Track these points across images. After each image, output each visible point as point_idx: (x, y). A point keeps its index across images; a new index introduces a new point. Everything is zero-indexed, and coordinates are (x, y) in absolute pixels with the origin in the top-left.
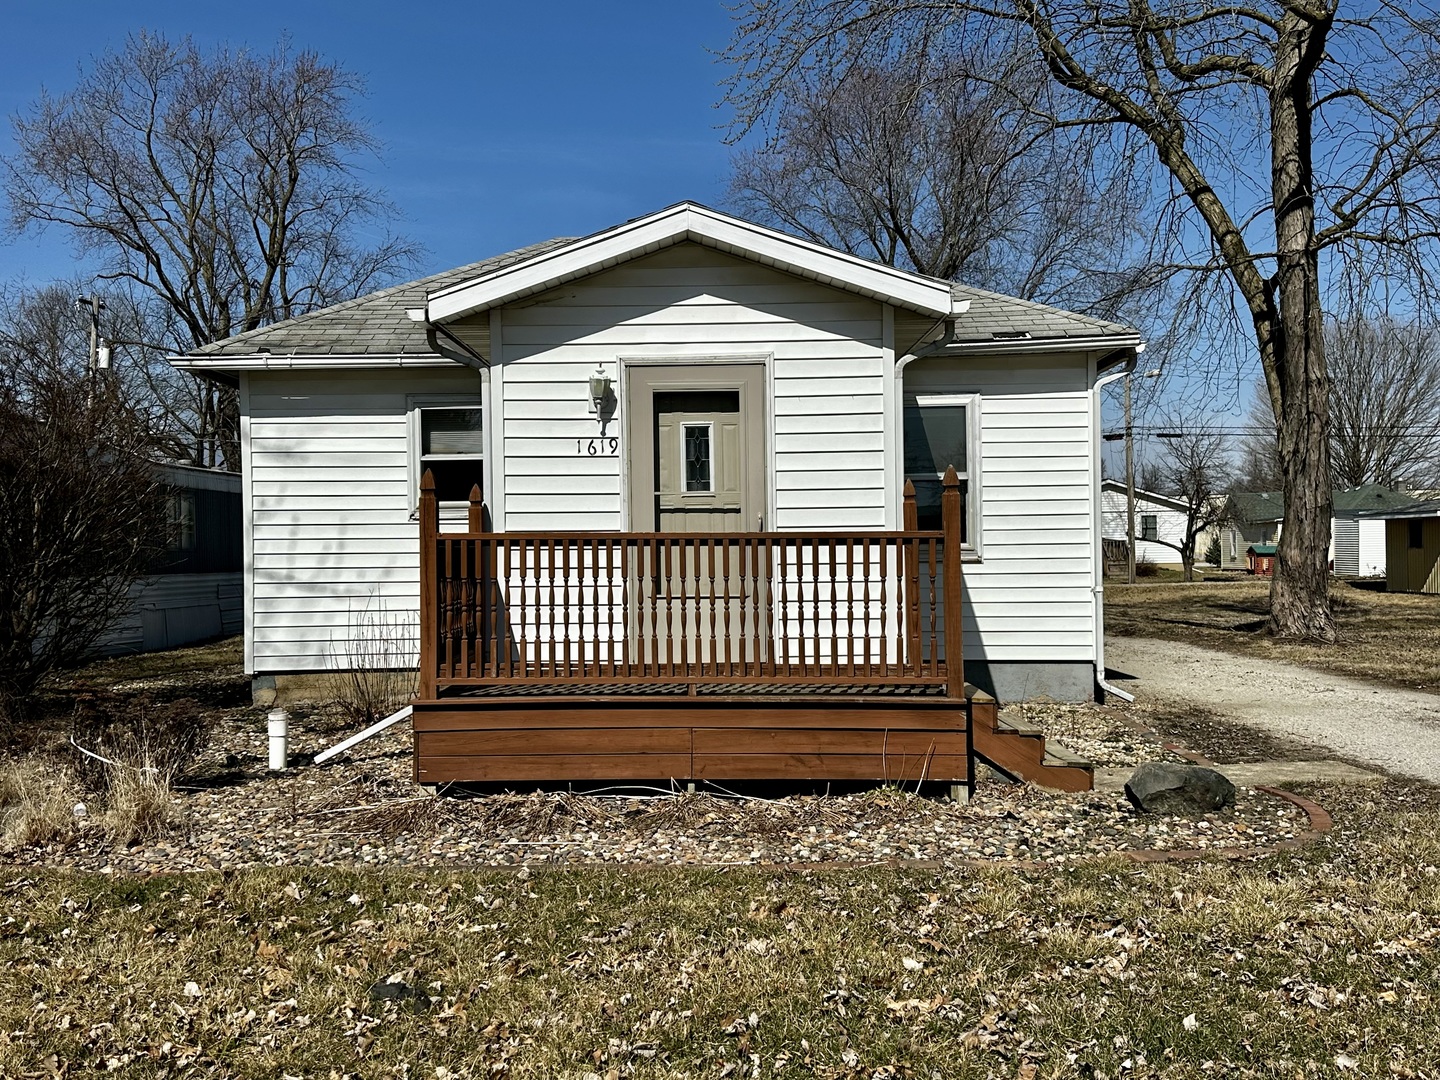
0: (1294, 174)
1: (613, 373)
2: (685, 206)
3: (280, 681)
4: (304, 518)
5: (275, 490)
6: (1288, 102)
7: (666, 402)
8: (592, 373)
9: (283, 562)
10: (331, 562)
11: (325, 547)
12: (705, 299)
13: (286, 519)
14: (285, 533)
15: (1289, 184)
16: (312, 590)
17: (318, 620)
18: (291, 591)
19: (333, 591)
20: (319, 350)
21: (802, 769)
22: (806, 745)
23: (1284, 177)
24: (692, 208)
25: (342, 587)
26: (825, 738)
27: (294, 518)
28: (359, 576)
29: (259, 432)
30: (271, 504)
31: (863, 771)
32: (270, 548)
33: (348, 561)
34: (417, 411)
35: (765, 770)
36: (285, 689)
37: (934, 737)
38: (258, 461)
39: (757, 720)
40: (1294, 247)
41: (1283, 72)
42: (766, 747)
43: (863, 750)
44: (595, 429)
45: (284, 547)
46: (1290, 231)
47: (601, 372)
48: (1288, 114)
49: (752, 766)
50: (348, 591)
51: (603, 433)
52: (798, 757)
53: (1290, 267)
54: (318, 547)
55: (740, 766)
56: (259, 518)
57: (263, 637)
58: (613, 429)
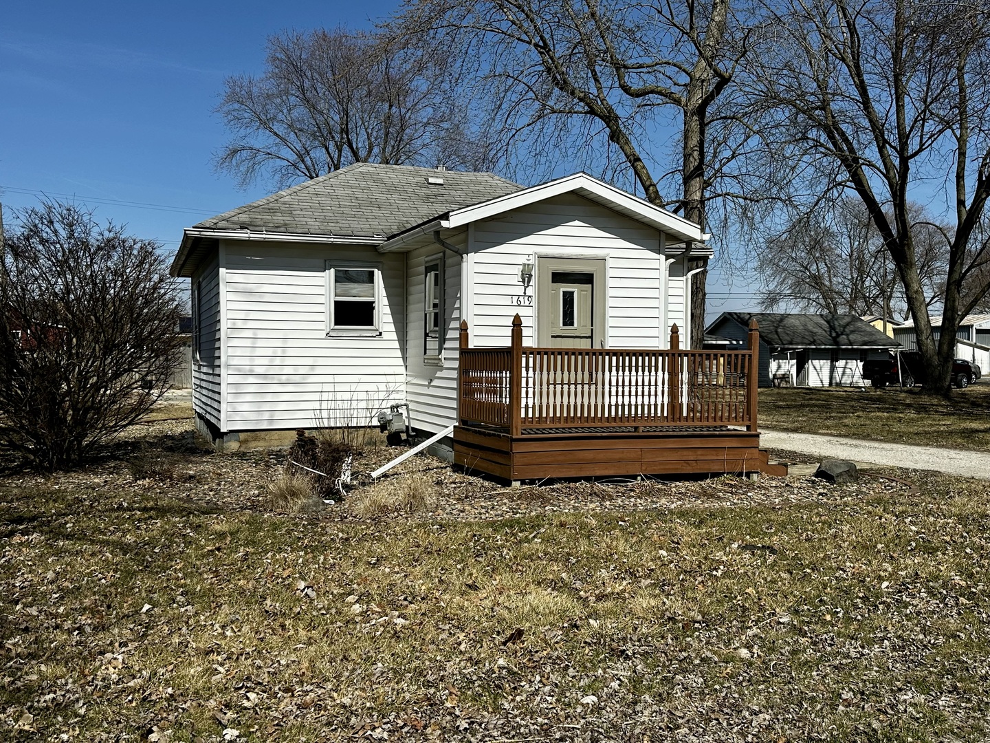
0: (697, 158)
1: (533, 260)
2: (581, 174)
3: (242, 436)
4: (261, 334)
5: (242, 315)
6: (695, 118)
7: (558, 277)
8: (523, 260)
9: (246, 361)
10: (278, 361)
11: (273, 352)
12: (577, 223)
13: (249, 334)
14: (248, 343)
15: (694, 163)
16: (266, 379)
17: (269, 398)
18: (251, 379)
19: (280, 380)
20: (278, 230)
21: (689, 468)
22: (691, 456)
23: (691, 159)
24: (584, 175)
25: (284, 377)
26: (699, 452)
27: (254, 334)
28: (295, 370)
29: (230, 280)
30: (240, 324)
31: (716, 468)
32: (239, 352)
33: (288, 361)
34: (332, 270)
35: (673, 469)
36: (246, 441)
37: (748, 451)
38: (232, 296)
39: (671, 444)
40: (695, 198)
41: (693, 101)
42: (674, 457)
43: (715, 458)
44: (520, 291)
45: (248, 352)
46: (693, 189)
47: (528, 260)
48: (695, 125)
49: (667, 467)
50: (288, 380)
51: (525, 293)
52: (686, 461)
53: (692, 208)
54: (270, 352)
55: (662, 467)
56: (231, 333)
57: (235, 408)
58: (530, 291)
